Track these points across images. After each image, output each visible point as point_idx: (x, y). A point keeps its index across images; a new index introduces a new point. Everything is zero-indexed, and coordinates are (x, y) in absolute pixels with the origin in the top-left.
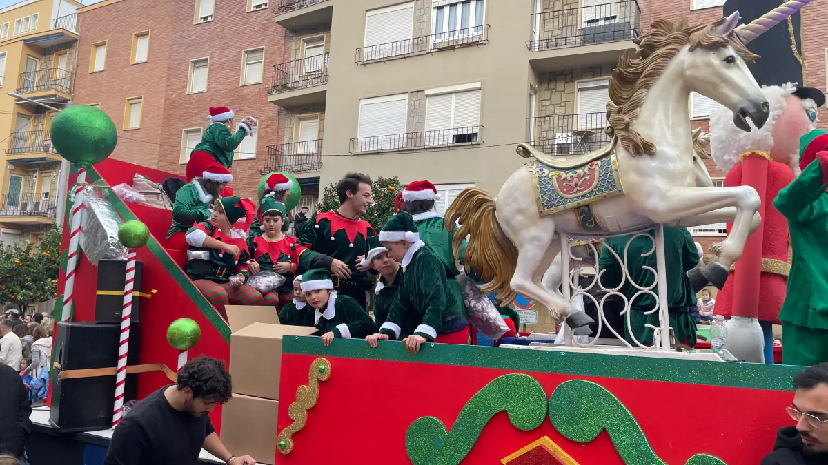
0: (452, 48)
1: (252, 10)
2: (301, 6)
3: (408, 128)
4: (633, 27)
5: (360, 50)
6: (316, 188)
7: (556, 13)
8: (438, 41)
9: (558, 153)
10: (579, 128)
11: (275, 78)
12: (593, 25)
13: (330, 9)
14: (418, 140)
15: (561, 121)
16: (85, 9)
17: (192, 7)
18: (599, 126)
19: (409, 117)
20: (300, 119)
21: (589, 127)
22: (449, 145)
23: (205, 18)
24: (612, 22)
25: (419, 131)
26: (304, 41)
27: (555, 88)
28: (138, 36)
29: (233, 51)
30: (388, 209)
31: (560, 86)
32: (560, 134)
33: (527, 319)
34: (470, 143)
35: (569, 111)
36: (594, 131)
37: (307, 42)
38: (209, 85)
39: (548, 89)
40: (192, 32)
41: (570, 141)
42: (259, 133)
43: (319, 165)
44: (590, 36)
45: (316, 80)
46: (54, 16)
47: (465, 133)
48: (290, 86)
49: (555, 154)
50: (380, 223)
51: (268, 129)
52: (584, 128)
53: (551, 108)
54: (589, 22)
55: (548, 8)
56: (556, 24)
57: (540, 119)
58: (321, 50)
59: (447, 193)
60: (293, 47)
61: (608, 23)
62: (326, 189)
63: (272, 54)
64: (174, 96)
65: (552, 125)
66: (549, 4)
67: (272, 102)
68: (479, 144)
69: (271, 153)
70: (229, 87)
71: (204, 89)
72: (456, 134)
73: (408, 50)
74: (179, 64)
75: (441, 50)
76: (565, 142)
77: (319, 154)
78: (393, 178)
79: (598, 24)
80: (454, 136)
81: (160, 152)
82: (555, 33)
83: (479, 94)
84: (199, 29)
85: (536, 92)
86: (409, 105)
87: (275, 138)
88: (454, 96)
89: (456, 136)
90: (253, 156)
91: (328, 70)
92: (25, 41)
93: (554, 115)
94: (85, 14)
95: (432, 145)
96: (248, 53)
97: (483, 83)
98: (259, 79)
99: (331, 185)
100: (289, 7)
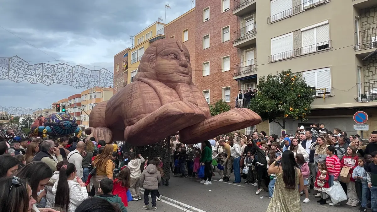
0: (312, 8)
1: (224, 12)
2: (243, 5)
3: (294, 47)
5: (269, 18)
6: (256, 79)
8: (305, 6)
9: (374, 46)
11: (235, 37)
13: (255, 4)
14: (300, 51)
15: (374, 31)
16: (166, 26)
17: (202, 16)
19: (294, 42)
20: (247, 52)
22: (315, 52)
23: (207, 19)
25: (300, 47)
26: (245, 19)
27: (370, 16)
28: (184, 31)
29: (218, 29)
30: (288, 84)
31: (372, 14)
32: (374, 37)
33: (363, 128)
34: (325, 49)
37: (247, 20)
38: (210, 45)
39: (365, 17)
40: (203, 26)
42: (231, 60)
43: (256, 69)
45: (252, 34)
46: (157, 30)
47: (322, 45)
48: (241, 39)
49: (373, 47)
50: (285, 90)
51: (234, 58)
53: (368, 25)
57: (362, 32)
58: (253, 22)
59: (316, 73)
60: (241, 23)
62: (260, 79)
63: (233, 27)
64: (198, 51)
65: (369, 34)
67: (235, 47)
68: (330, 49)
69: (236, 68)
70: (218, 44)
71: (209, 47)
72: (318, 46)
73: (291, 13)
74: (199, 39)
75: (307, 10)
77: (255, 64)
78: (288, 70)
80: (317, 47)
81: (196, 73)
83: (328, 26)
84: (205, 24)
85: (359, 19)
86: (294, 37)
87: (237, 61)
88: (315, 29)
89: (318, 47)
90: (230, 70)
91: (256, 29)
92: (149, 41)
93: (370, 28)
94: (167, 27)
95: (306, 53)
96: (223, 29)
97: (330, 20)
98: (229, 39)
99: (262, 77)
100: (238, 7)
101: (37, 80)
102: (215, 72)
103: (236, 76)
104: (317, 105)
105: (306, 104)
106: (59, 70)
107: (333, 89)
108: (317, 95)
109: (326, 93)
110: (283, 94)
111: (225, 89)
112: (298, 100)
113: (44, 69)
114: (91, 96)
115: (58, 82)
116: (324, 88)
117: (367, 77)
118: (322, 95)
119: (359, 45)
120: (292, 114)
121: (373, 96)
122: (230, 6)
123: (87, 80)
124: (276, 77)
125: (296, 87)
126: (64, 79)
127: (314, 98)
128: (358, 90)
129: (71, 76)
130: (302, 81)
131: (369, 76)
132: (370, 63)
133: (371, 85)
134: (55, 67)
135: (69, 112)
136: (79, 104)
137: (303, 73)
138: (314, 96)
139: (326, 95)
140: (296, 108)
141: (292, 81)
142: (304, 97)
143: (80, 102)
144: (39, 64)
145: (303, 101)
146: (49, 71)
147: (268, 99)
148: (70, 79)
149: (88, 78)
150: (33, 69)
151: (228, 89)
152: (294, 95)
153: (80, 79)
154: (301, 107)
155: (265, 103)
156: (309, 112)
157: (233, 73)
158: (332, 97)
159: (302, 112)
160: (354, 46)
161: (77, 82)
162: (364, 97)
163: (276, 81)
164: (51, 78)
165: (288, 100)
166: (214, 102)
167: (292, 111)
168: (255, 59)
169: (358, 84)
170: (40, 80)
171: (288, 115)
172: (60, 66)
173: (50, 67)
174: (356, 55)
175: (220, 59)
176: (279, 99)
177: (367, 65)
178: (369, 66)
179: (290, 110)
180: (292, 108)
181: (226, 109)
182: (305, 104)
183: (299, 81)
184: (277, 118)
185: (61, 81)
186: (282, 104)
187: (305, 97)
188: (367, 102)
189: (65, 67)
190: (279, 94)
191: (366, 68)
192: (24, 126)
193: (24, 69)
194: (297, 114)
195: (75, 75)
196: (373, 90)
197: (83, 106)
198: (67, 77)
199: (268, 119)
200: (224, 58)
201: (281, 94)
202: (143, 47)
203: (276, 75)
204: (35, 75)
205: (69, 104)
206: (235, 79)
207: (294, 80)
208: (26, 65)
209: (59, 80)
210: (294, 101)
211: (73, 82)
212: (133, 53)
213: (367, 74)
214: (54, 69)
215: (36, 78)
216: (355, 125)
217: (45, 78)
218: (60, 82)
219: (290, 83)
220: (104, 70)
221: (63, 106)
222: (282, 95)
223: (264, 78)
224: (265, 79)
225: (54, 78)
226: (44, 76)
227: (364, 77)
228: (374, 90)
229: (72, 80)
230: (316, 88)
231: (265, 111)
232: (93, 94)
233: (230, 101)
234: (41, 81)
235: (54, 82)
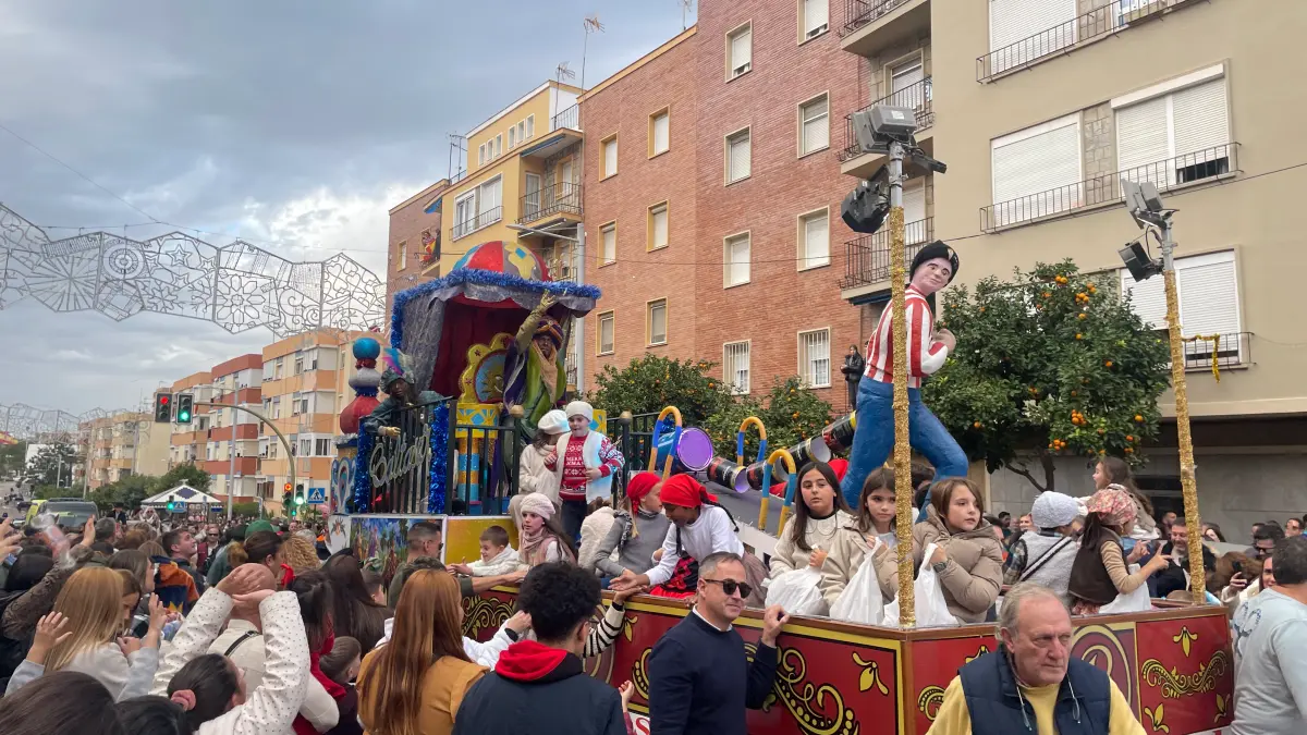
0: (1158, 15)
1: (805, 39)
2: (880, 14)
3: (1085, 173)
5: (984, 60)
8: (1126, 10)
11: (849, 135)
13: (926, 5)
14: (1107, 189)
16: (588, 96)
17: (722, 58)
19: (1086, 152)
22: (1171, 188)
23: (741, 69)
25: (1107, 172)
26: (889, 67)
28: (654, 117)
29: (783, 108)
30: (1061, 317)
34: (1214, 178)
37: (895, 68)
38: (753, 166)
40: (725, 95)
42: (832, 225)
46: (552, 114)
47: (1200, 161)
50: (1048, 342)
58: (918, 76)
60: (873, 81)
63: (842, 98)
64: (708, 192)
67: (848, 173)
68: (1234, 177)
69: (854, 255)
70: (781, 164)
71: (748, 174)
72: (1181, 165)
73: (1071, 40)
74: (711, 144)
75: (1134, 25)
78: (1063, 262)
80: (1178, 171)
81: (696, 275)
83: (1222, 87)
84: (734, 87)
86: (1083, 130)
88: (1169, 100)
89: (1182, 169)
90: (826, 261)
91: (933, 104)
92: (522, 154)
94: (589, 103)
96: (804, 107)
97: (1228, 64)
98: (825, 143)
99: (955, 289)
100: (860, 21)
101: (76, 300)
102: (770, 270)
103: (853, 285)
105: (1137, 397)
106: (164, 260)
107: (1249, 336)
109: (1221, 355)
110: (1041, 355)
111: (810, 338)
112: (1105, 382)
113: (107, 255)
114: (299, 365)
115: (160, 305)
116: (1213, 335)
118: (1203, 362)
120: (1081, 437)
122: (830, 17)
123: (274, 300)
124: (1014, 289)
125: (1097, 329)
126: (185, 295)
129: (212, 281)
130: (1118, 305)
134: (149, 249)
135: (213, 422)
136: (253, 395)
137: (1125, 273)
138: (1171, 364)
139: (1219, 362)
140: (1096, 414)
141: (1078, 307)
142: (1127, 369)
143: (257, 385)
144: (87, 236)
145: (1126, 384)
146: (123, 262)
147: (980, 376)
148: (205, 296)
149: (279, 292)
150: (62, 256)
151: (822, 335)
152: (1086, 361)
153: (245, 297)
154: (1120, 409)
155: (971, 391)
156: (1150, 430)
157: (841, 276)
158: (1245, 369)
159: (1123, 431)
163: (1014, 304)
164: (134, 291)
165: (1064, 380)
166: (766, 386)
167: (1079, 425)
168: (929, 218)
170: (88, 299)
171: (1063, 444)
172: (170, 245)
173: (129, 247)
175: (792, 221)
176: (1026, 377)
179: (1074, 424)
180: (1079, 415)
181: (812, 414)
182: (1133, 398)
183: (1106, 305)
184: (1020, 453)
185: (172, 302)
186: (1040, 398)
187: (1134, 368)
189: (189, 246)
190: (1027, 358)
192: (41, 477)
193: (27, 255)
194: (1101, 436)
195: (227, 280)
197: (269, 400)
198: (194, 289)
199: (982, 458)
200: (805, 219)
201: (1032, 357)
202: (498, 178)
203: (1016, 283)
204: (71, 279)
205: (215, 393)
206: (851, 300)
207: (1086, 302)
208: (37, 241)
209: (162, 299)
210: (1091, 384)
211: (218, 308)
212: (459, 200)
214: (144, 255)
215: (74, 290)
217: (107, 290)
218: (165, 307)
219: (1071, 315)
220: (342, 262)
221: (183, 399)
222: (1040, 362)
223: (962, 294)
224: (968, 297)
225: (142, 292)
226: (105, 283)
229: (215, 299)
231: (969, 423)
232: (306, 354)
233: (827, 385)
234: (90, 301)
235: (143, 308)
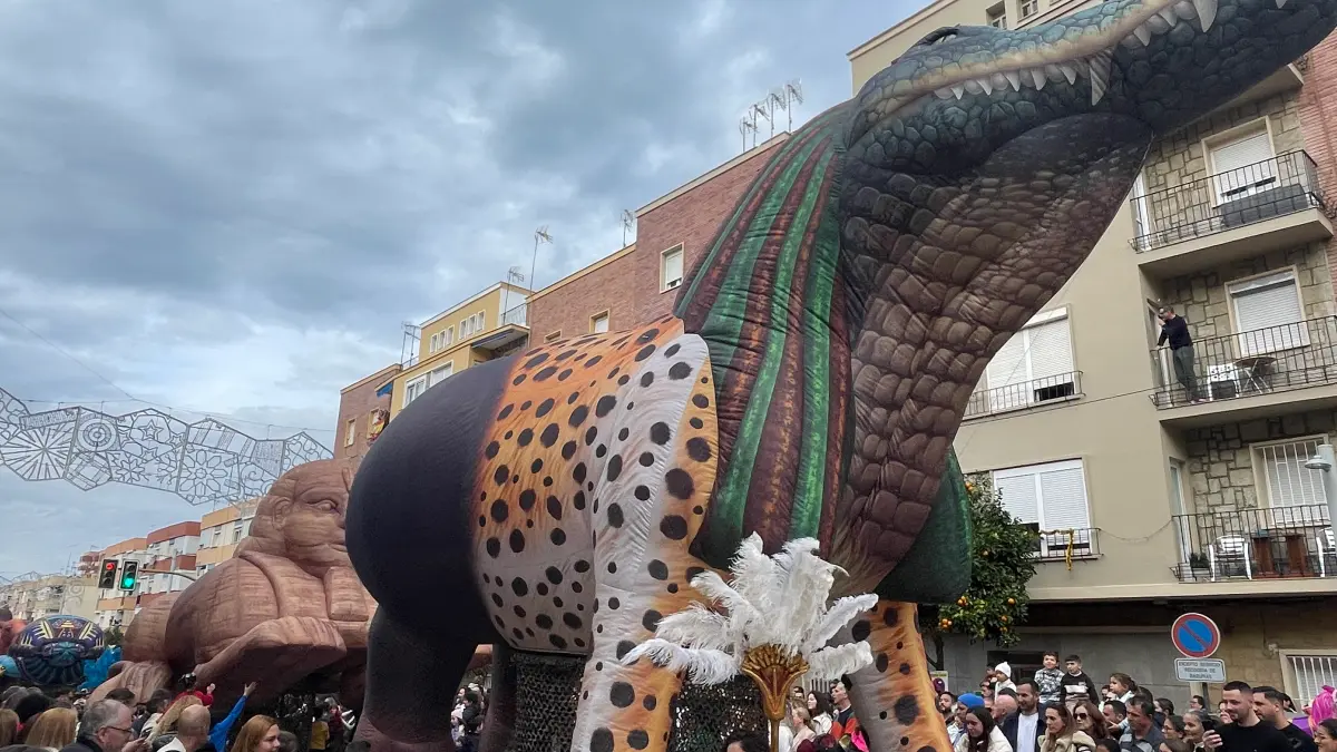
4: (1306, 190)
7: (1170, 192)
9: (1215, 397)
10: (1244, 354)
12: (1236, 197)
14: (980, 403)
15: (1210, 348)
16: (536, 297)
17: (657, 273)
18: (1279, 347)
21: (1262, 351)
22: (1030, 405)
23: (673, 283)
24: (1268, 187)
27: (1192, 299)
28: (596, 319)
31: (1200, 295)
32: (1212, 368)
33: (1209, 673)
34: (1063, 399)
35: (1222, 331)
36: (1273, 356)
39: (1180, 301)
40: (659, 304)
41: (1232, 377)
44: (1235, 215)
46: (501, 312)
47: (1052, 384)
49: (1211, 399)
52: (1253, 353)
54: (1229, 194)
55: (1157, 186)
56: (1174, 206)
59: (1038, 477)
61: (1261, 189)
66: (1157, 180)
68: (1079, 399)
72: (1038, 387)
76: (1223, 378)
79: (1244, 195)
82: (1175, 219)
83: (1065, 326)
84: (666, 297)
88: (1026, 333)
89: (1039, 390)
92: (472, 345)
94: (537, 303)
95: (1002, 408)
97: (1070, 308)
101: (47, 469)
104: (1048, 587)
105: (1009, 582)
106: (136, 434)
107: (1097, 532)
108: (1045, 552)
109: (1075, 547)
112: (983, 568)
113: (82, 428)
114: (237, 533)
115: (127, 477)
116: (1068, 529)
117: (1204, 497)
118: (1061, 553)
119: (1168, 389)
120: (965, 617)
121: (1228, 562)
123: (236, 474)
125: (974, 521)
126: (152, 467)
127: (1038, 561)
128: (1179, 540)
129: (179, 457)
130: (992, 502)
131: (1208, 493)
132: (1209, 450)
133: (1219, 522)
134: (123, 424)
135: (143, 589)
136: (188, 562)
137: (996, 475)
138: (1036, 554)
139: (1075, 554)
140: (977, 596)
142: (1001, 557)
143: (192, 552)
144: (65, 410)
145: (1000, 571)
146: (97, 435)
148: (171, 469)
149: (242, 466)
150: (39, 428)
153: (209, 471)
154: (996, 593)
156: (1020, 612)
158: (1096, 559)
159: (999, 612)
160: (1153, 392)
161: (197, 481)
162: (1199, 562)
164: (104, 462)
167: (963, 606)
169: (1176, 517)
170: (58, 468)
171: (950, 623)
172: (143, 421)
173: (104, 422)
174: (1163, 423)
177: (1200, 457)
178: (1205, 460)
179: (960, 605)
180: (963, 598)
182: (1005, 583)
183: (982, 502)
185: (139, 474)
187: (1006, 557)
188: (1213, 580)
189: (161, 422)
191: (1197, 466)
193: (6, 425)
194: (981, 616)
195: (193, 455)
196: (1227, 540)
197: (203, 567)
198: (161, 462)
202: (450, 365)
204: (45, 450)
205: (149, 559)
208: (16, 413)
209: (130, 471)
211: (182, 481)
212: (411, 383)
213: (1204, 487)
214: (117, 430)
216: (1178, 660)
217: (78, 461)
218: (131, 478)
220: (303, 440)
221: (129, 565)
225: (112, 464)
226: (77, 455)
227: (1195, 494)
228: (1231, 540)
229: (180, 472)
230: (1041, 528)
234: (61, 472)
235: (111, 479)
